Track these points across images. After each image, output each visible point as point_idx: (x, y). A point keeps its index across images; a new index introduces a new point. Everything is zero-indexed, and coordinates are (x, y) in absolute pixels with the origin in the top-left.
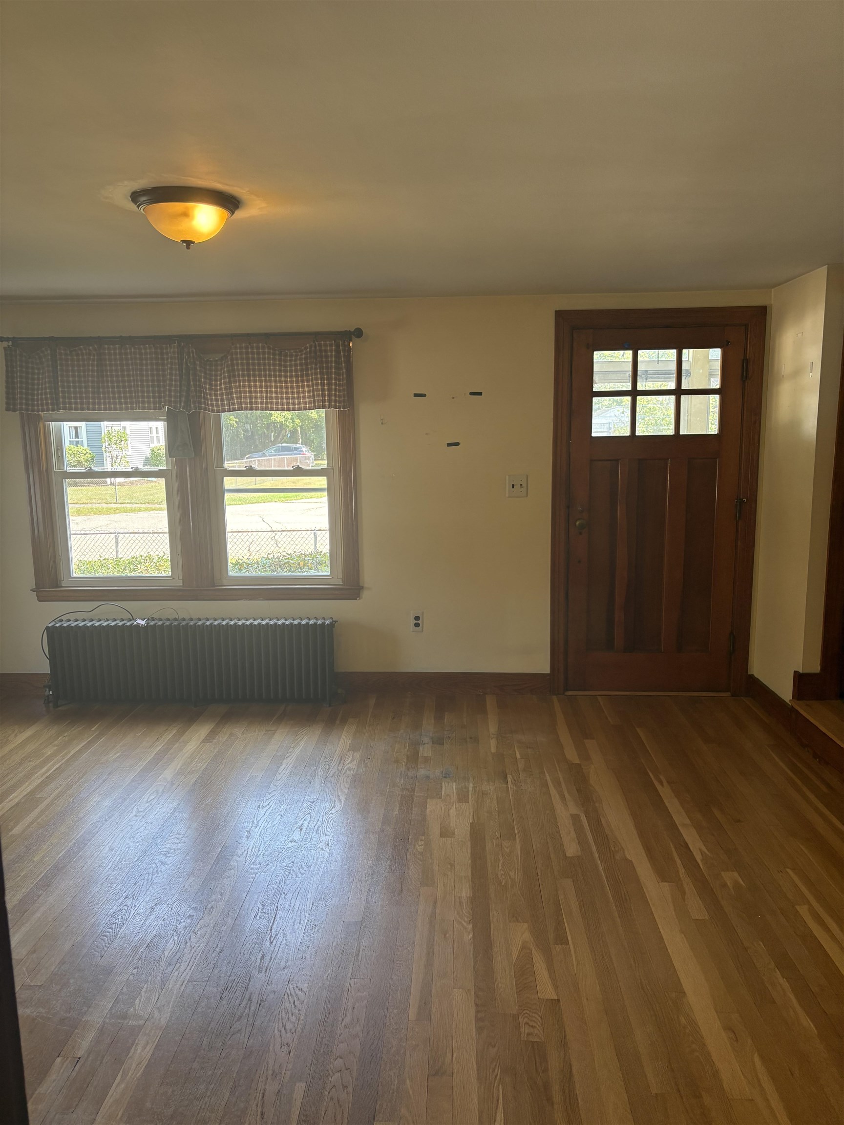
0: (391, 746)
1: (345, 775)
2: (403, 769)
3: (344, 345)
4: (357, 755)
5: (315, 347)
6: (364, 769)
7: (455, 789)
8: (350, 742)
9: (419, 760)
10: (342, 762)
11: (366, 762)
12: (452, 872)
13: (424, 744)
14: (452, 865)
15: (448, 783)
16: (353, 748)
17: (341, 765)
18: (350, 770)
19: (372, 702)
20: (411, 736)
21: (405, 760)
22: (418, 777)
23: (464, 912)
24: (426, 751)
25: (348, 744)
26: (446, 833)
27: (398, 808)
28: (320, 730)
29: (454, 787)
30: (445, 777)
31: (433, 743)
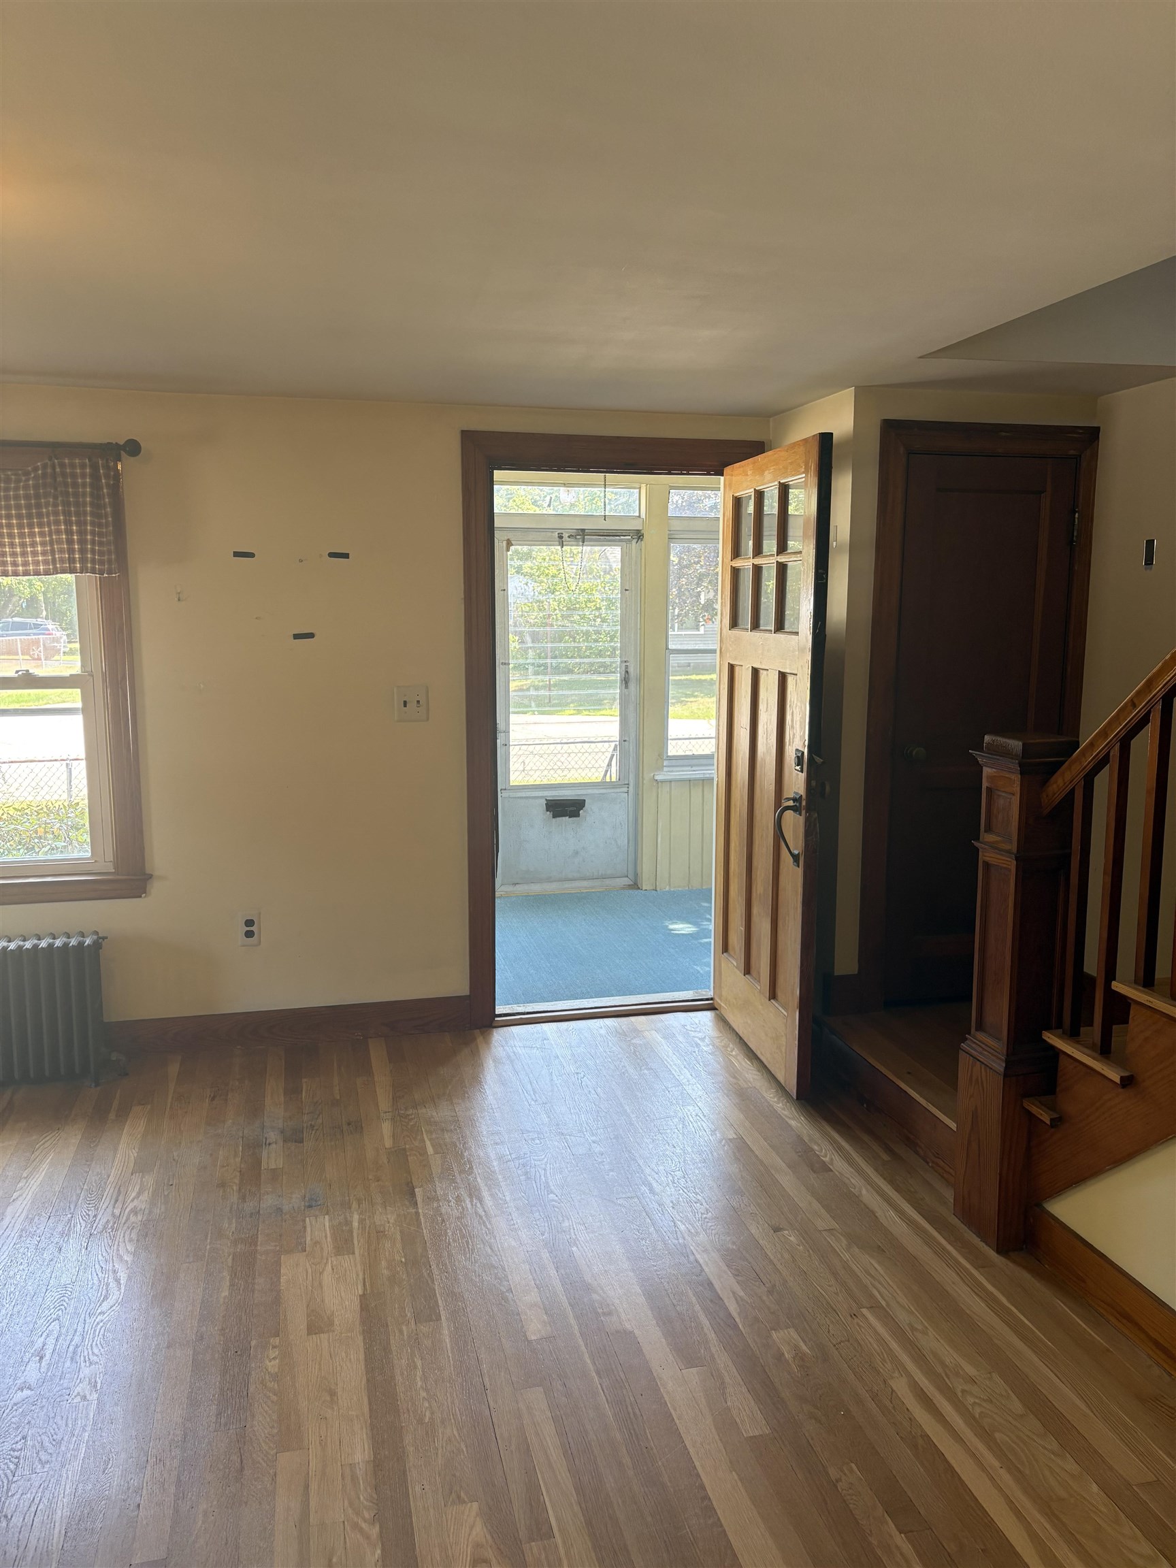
0: (211, 1155)
1: (126, 1225)
2: (234, 1198)
3: (107, 467)
4: (150, 1180)
5: (54, 467)
6: (163, 1207)
7: (328, 1229)
8: (136, 1155)
9: (263, 1177)
10: (121, 1198)
11: (166, 1193)
12: (333, 1408)
13: (270, 1144)
14: (333, 1394)
15: (316, 1217)
16: (141, 1167)
17: (119, 1204)
18: (136, 1214)
19: (174, 1069)
20: (246, 1132)
21: (237, 1181)
22: (261, 1212)
23: (362, 1498)
24: (273, 1158)
25: (133, 1158)
26: (318, 1324)
27: (228, 1283)
28: (79, 1137)
29: (327, 1224)
30: (310, 1206)
31: (284, 1141)
